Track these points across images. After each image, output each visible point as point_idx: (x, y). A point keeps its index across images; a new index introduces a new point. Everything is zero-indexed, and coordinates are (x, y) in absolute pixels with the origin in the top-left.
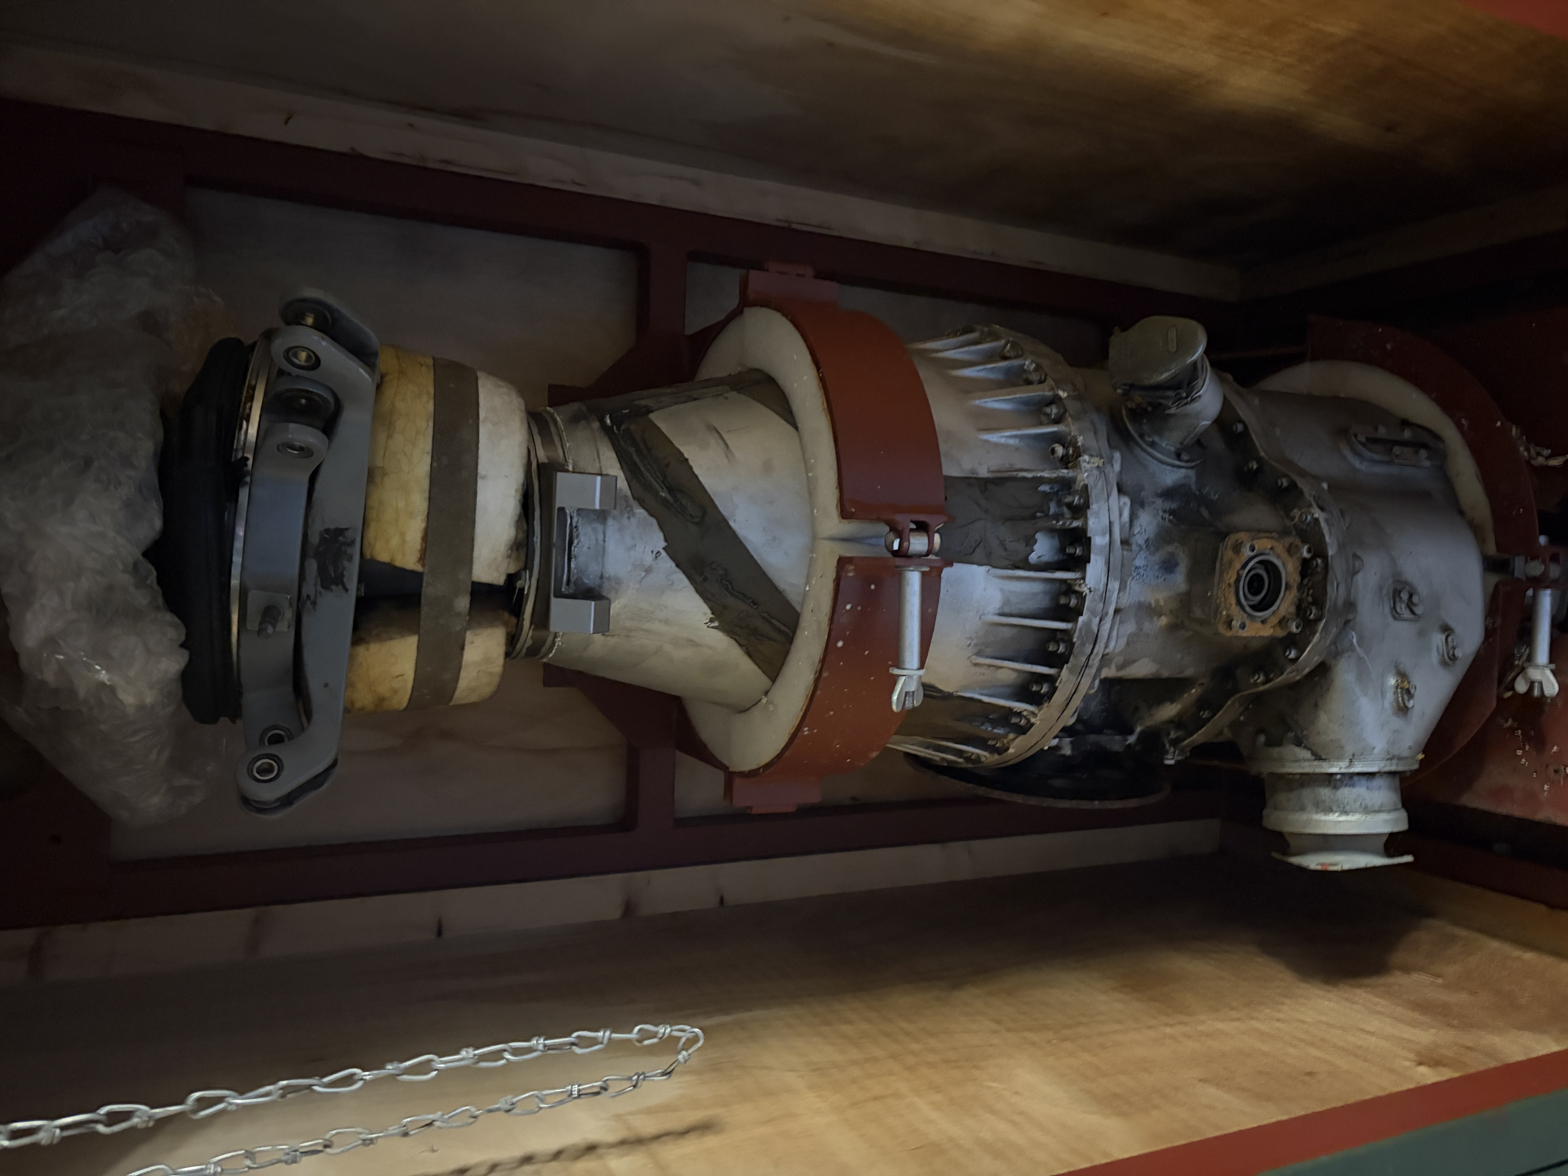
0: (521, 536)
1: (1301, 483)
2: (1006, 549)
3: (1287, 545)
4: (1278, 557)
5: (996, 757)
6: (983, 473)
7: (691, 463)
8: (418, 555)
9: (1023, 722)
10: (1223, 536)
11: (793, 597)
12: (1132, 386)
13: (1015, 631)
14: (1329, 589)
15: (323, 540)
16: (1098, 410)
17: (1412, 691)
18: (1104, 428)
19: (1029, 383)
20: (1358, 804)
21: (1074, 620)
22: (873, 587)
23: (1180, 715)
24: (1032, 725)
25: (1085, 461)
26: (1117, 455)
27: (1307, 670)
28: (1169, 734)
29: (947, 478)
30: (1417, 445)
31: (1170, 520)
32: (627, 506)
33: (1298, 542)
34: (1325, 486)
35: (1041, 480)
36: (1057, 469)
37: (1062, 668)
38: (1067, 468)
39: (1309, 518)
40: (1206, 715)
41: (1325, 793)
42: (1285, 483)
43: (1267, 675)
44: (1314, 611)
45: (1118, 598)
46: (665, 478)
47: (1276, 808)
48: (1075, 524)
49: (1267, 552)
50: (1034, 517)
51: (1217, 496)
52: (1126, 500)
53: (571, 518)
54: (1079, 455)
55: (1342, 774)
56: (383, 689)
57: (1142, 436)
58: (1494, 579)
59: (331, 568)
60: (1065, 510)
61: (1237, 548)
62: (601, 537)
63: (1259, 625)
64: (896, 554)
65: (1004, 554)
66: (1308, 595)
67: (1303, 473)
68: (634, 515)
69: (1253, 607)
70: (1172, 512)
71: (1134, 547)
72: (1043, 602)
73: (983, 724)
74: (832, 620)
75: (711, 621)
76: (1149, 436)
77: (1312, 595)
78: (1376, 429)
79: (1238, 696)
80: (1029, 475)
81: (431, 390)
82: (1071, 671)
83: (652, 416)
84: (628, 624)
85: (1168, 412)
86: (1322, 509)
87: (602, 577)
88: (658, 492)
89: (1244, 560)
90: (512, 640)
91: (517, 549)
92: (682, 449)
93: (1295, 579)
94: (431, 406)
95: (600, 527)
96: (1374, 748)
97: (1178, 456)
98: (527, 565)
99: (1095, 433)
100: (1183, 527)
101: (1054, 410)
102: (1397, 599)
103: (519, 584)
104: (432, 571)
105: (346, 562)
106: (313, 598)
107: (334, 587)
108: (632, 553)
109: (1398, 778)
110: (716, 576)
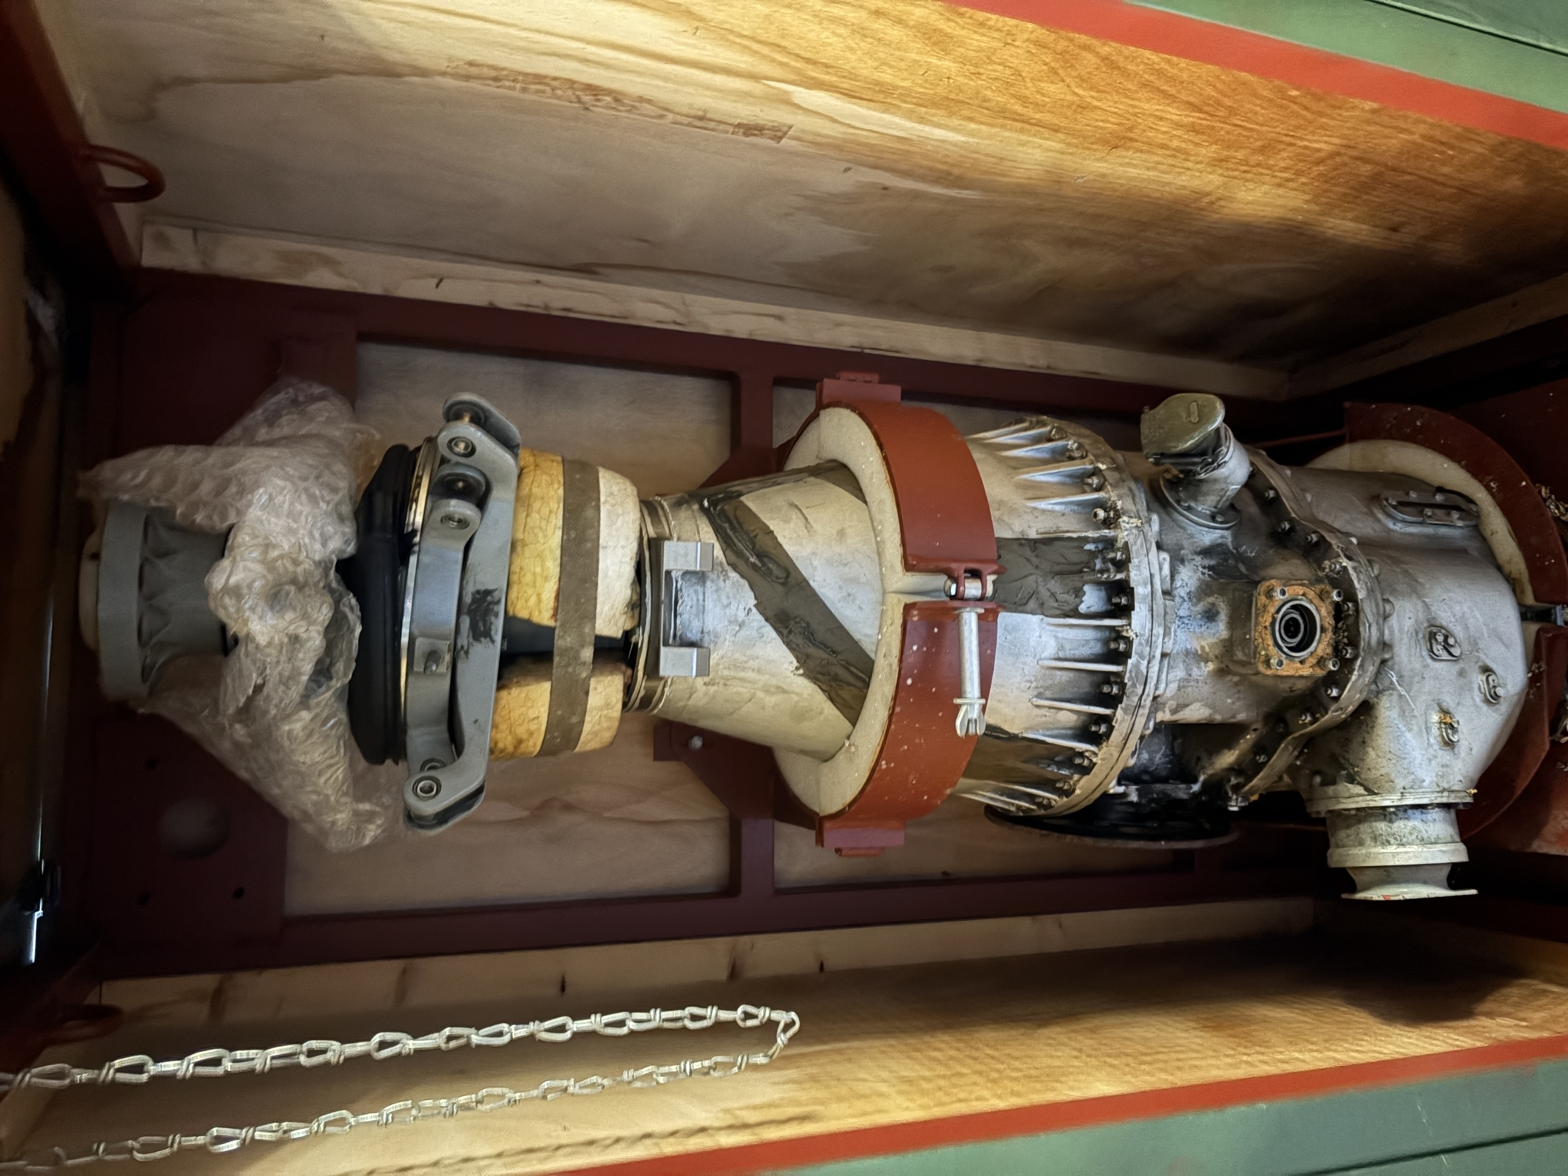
0: (635, 597)
1: (1328, 537)
2: (1057, 601)
3: (1318, 592)
4: (1311, 602)
5: (1065, 799)
6: (1033, 535)
7: (776, 533)
8: (551, 612)
9: (1086, 763)
10: (1256, 584)
11: (868, 646)
12: (1162, 455)
13: (1071, 674)
14: (1361, 629)
15: (474, 601)
16: (1136, 479)
17: (1455, 725)
18: (1143, 495)
19: (1071, 458)
20: (1414, 837)
21: (1125, 663)
22: (936, 630)
23: (1239, 761)
24: (1095, 764)
25: (1124, 522)
26: (1155, 517)
27: (1351, 709)
28: (1229, 781)
29: (999, 540)
30: (1448, 508)
31: (1209, 575)
32: (723, 571)
33: (1328, 588)
34: (1354, 540)
35: (1086, 540)
36: (1100, 529)
37: (1115, 708)
38: (1109, 529)
39: (1338, 567)
40: (1262, 759)
41: (1381, 826)
42: (1315, 538)
43: (1313, 715)
44: (1349, 651)
45: (1164, 643)
46: (754, 547)
47: (1338, 846)
48: (1119, 576)
49: (1300, 597)
50: (1081, 572)
51: (1253, 554)
52: (1165, 556)
53: (677, 582)
54: (1119, 517)
55: (1396, 807)
56: (521, 731)
57: (1178, 502)
58: (1534, 627)
59: (481, 624)
60: (1110, 566)
61: (1269, 594)
62: (701, 598)
63: (1299, 665)
64: (954, 598)
65: (1056, 605)
66: (1344, 637)
67: (1332, 530)
68: (728, 578)
69: (1291, 649)
70: (1210, 568)
71: (1177, 599)
72: (1097, 648)
73: (1049, 766)
74: (901, 660)
75: (797, 669)
76: (1185, 501)
77: (1347, 637)
78: (1407, 494)
79: (1290, 738)
80: (1075, 535)
81: (561, 479)
82: (1125, 711)
83: (743, 498)
84: (726, 673)
85: (1198, 477)
86: (1350, 558)
87: (702, 632)
88: (748, 559)
89: (1277, 605)
90: (628, 689)
91: (632, 609)
92: (768, 523)
93: (1329, 621)
94: (561, 492)
95: (700, 589)
96: (1424, 781)
97: (1213, 518)
98: (641, 623)
99: (1133, 499)
100: (1221, 581)
101: (1095, 481)
102: (1433, 642)
103: (633, 640)
104: (562, 625)
105: (493, 619)
106: (466, 647)
107: (483, 639)
108: (728, 611)
109: (1453, 811)
110: (799, 629)
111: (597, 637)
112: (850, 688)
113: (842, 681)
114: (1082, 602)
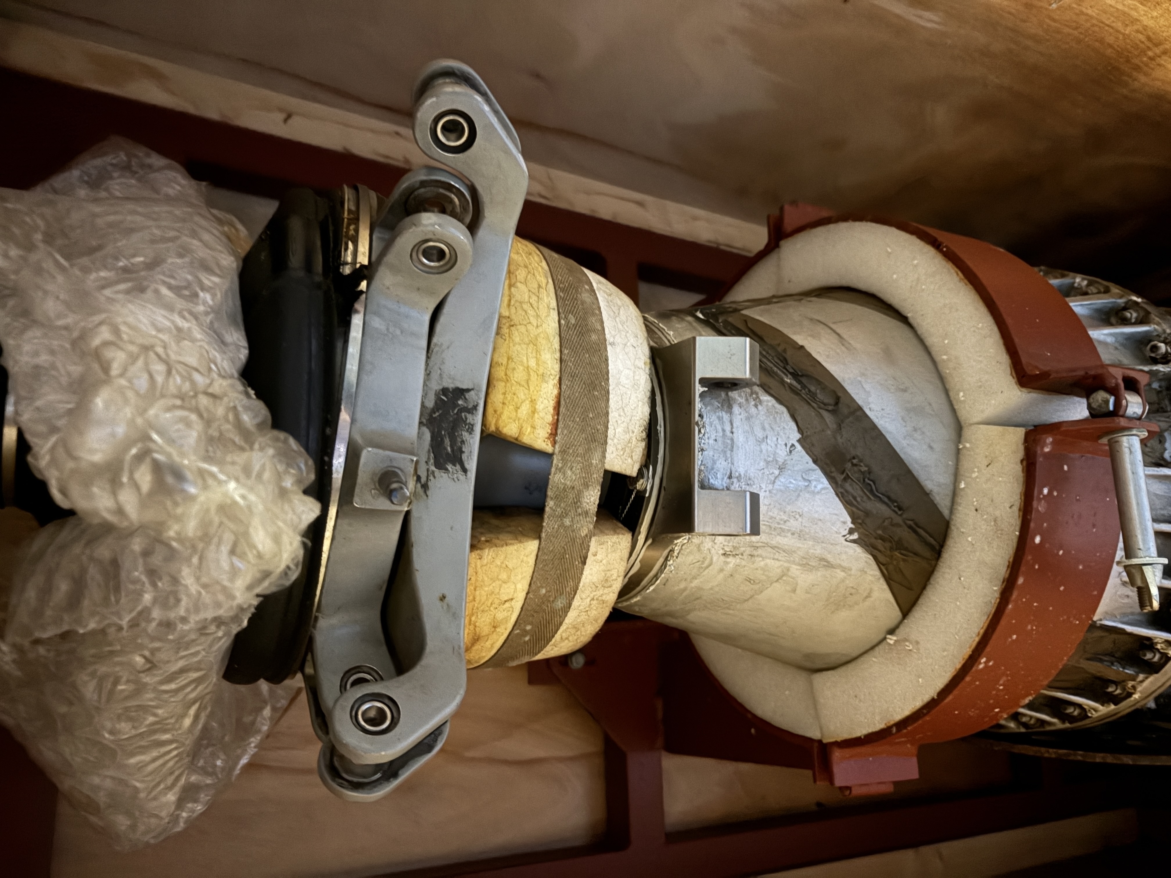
7: (809, 350)
8: (548, 431)
9: (1157, 657)
15: (439, 403)
32: (753, 393)
46: (785, 364)
59: (447, 442)
62: (728, 428)
64: (1112, 415)
68: (761, 402)
73: (1114, 663)
74: (1026, 509)
75: (851, 531)
83: (746, 312)
87: (730, 477)
88: (783, 381)
92: (794, 338)
95: (726, 417)
98: (651, 460)
101: (1134, 314)
103: (641, 487)
104: (563, 452)
105: (465, 434)
107: (450, 467)
108: (764, 446)
111: (606, 472)
112: (916, 559)
114: (1165, 449)
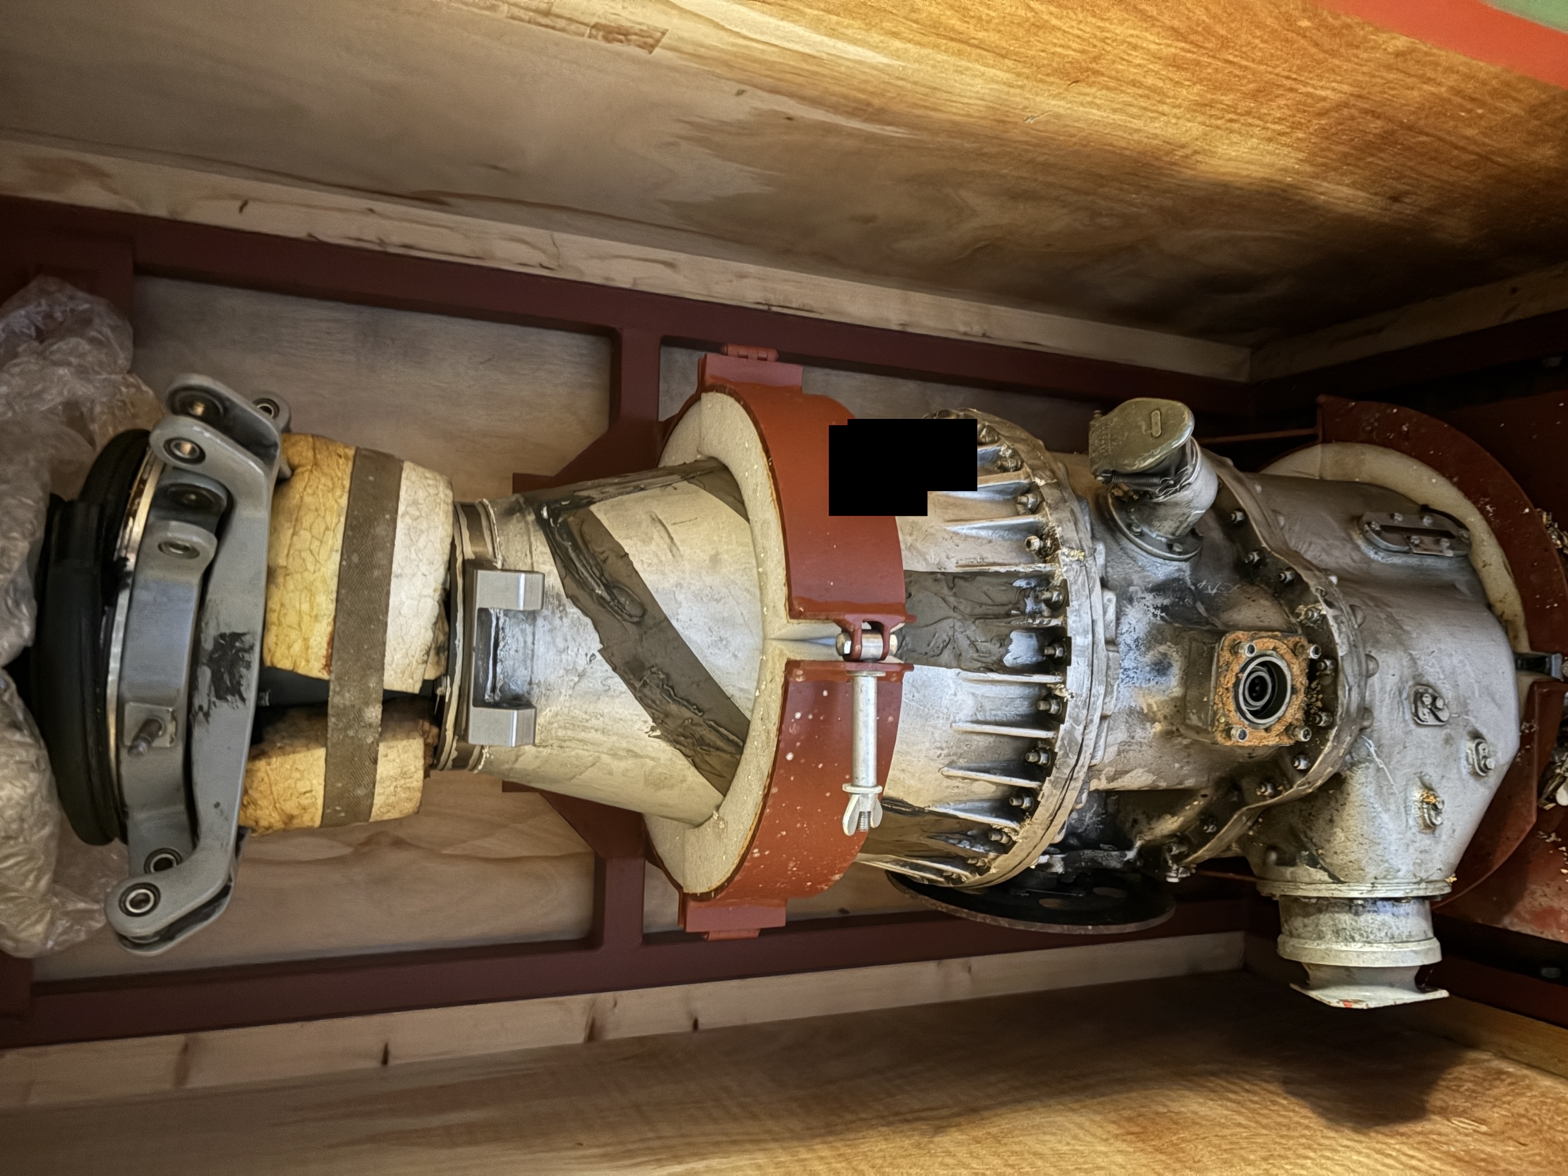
0: (441, 638)
1: (1305, 576)
2: (977, 651)
3: (1291, 646)
4: (1282, 657)
5: (978, 877)
6: (952, 568)
7: (631, 558)
8: (324, 661)
9: (1004, 840)
10: (1219, 634)
11: (743, 703)
12: (1114, 473)
13: (991, 739)
14: (1340, 693)
15: (217, 646)
16: (1079, 499)
17: (1440, 806)
18: (1087, 518)
19: (1004, 469)
20: (1383, 934)
21: (1056, 729)
22: (825, 693)
23: (1182, 829)
24: (1015, 843)
25: (1063, 554)
26: (1101, 547)
27: (1319, 783)
28: (1170, 850)
29: (909, 573)
30: (1438, 534)
31: (1162, 617)
32: (560, 605)
33: (1304, 641)
34: (1334, 579)
35: (1016, 575)
36: (1033, 562)
37: (1043, 781)
38: (1045, 562)
39: (1316, 615)
40: (1210, 829)
41: (1345, 919)
42: (1289, 575)
43: (1275, 788)
44: (1324, 718)
45: (1104, 703)
46: (602, 575)
47: (1291, 935)
48: (1054, 622)
49: (1269, 652)
50: (1008, 615)
51: (1215, 591)
52: (1110, 596)
53: (498, 619)
54: (1058, 548)
55: (1365, 899)
56: (290, 807)
57: (1129, 526)
58: (1528, 680)
59: (226, 677)
60: (1043, 606)
61: (1234, 649)
62: (529, 640)
63: (1263, 734)
64: (848, 658)
65: (975, 655)
66: (1317, 700)
67: (1309, 566)
68: (566, 614)
69: (1255, 714)
70: (1164, 609)
71: (1122, 648)
72: (1022, 708)
73: (960, 842)
74: (780, 730)
75: (653, 729)
76: (1138, 527)
77: (1322, 700)
78: (1392, 516)
79: (1245, 809)
80: (1002, 570)
81: (347, 483)
82: (1054, 784)
83: (593, 508)
84: (561, 733)
85: (1155, 500)
86: (1330, 605)
87: (530, 683)
88: (593, 590)
89: (1242, 662)
90: (434, 751)
91: (438, 653)
92: (623, 543)
93: (1301, 681)
94: (344, 501)
95: (529, 629)
96: (1399, 871)
97: (1170, 547)
98: (449, 671)
99: (1076, 524)
100: (1177, 625)
101: (1030, 499)
102: (1419, 704)
103: (439, 691)
104: (339, 678)
105: (243, 671)
106: (205, 707)
107: (229, 698)
108: (564, 656)
109: (1427, 903)
110: (656, 681)
111: (386, 692)
112: (719, 753)
113: (709, 745)
114: (1007, 652)
